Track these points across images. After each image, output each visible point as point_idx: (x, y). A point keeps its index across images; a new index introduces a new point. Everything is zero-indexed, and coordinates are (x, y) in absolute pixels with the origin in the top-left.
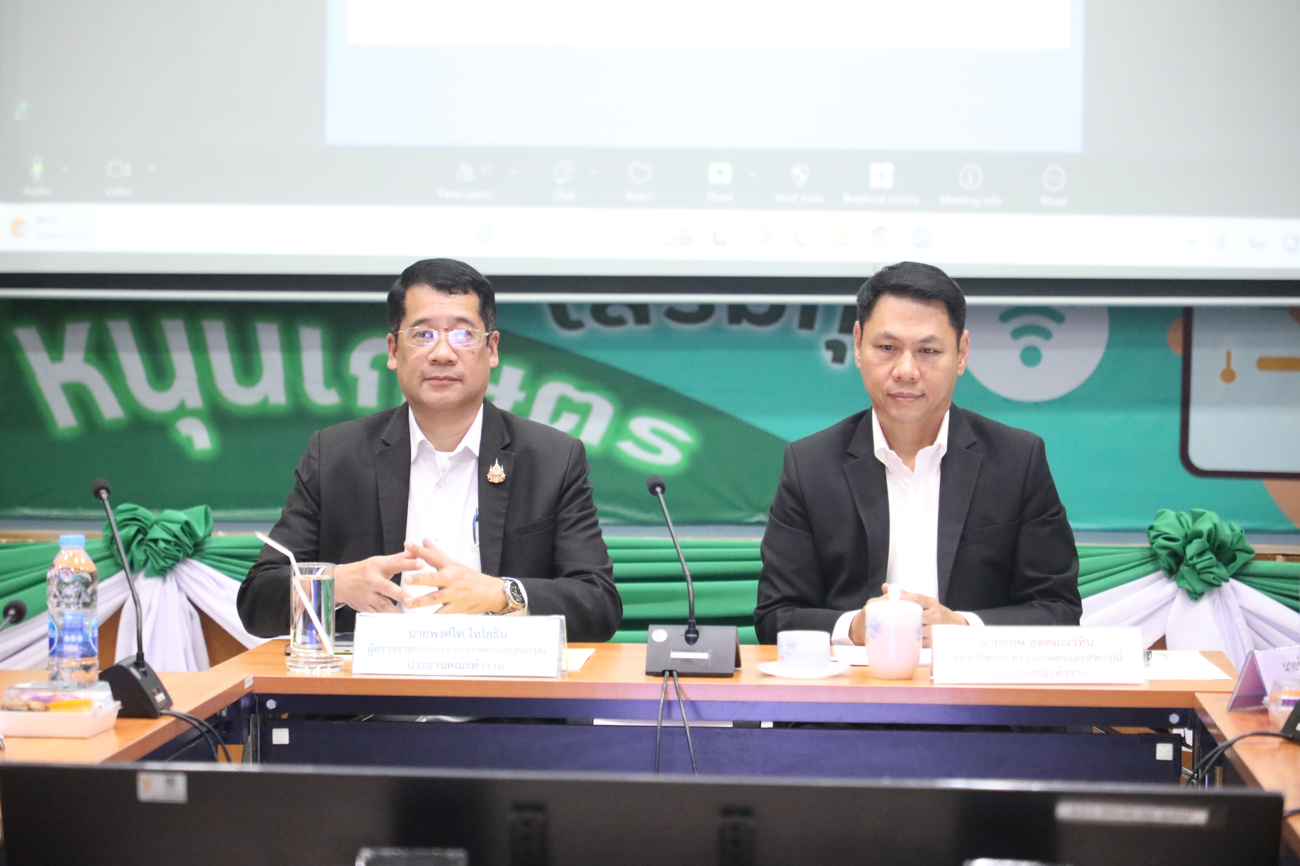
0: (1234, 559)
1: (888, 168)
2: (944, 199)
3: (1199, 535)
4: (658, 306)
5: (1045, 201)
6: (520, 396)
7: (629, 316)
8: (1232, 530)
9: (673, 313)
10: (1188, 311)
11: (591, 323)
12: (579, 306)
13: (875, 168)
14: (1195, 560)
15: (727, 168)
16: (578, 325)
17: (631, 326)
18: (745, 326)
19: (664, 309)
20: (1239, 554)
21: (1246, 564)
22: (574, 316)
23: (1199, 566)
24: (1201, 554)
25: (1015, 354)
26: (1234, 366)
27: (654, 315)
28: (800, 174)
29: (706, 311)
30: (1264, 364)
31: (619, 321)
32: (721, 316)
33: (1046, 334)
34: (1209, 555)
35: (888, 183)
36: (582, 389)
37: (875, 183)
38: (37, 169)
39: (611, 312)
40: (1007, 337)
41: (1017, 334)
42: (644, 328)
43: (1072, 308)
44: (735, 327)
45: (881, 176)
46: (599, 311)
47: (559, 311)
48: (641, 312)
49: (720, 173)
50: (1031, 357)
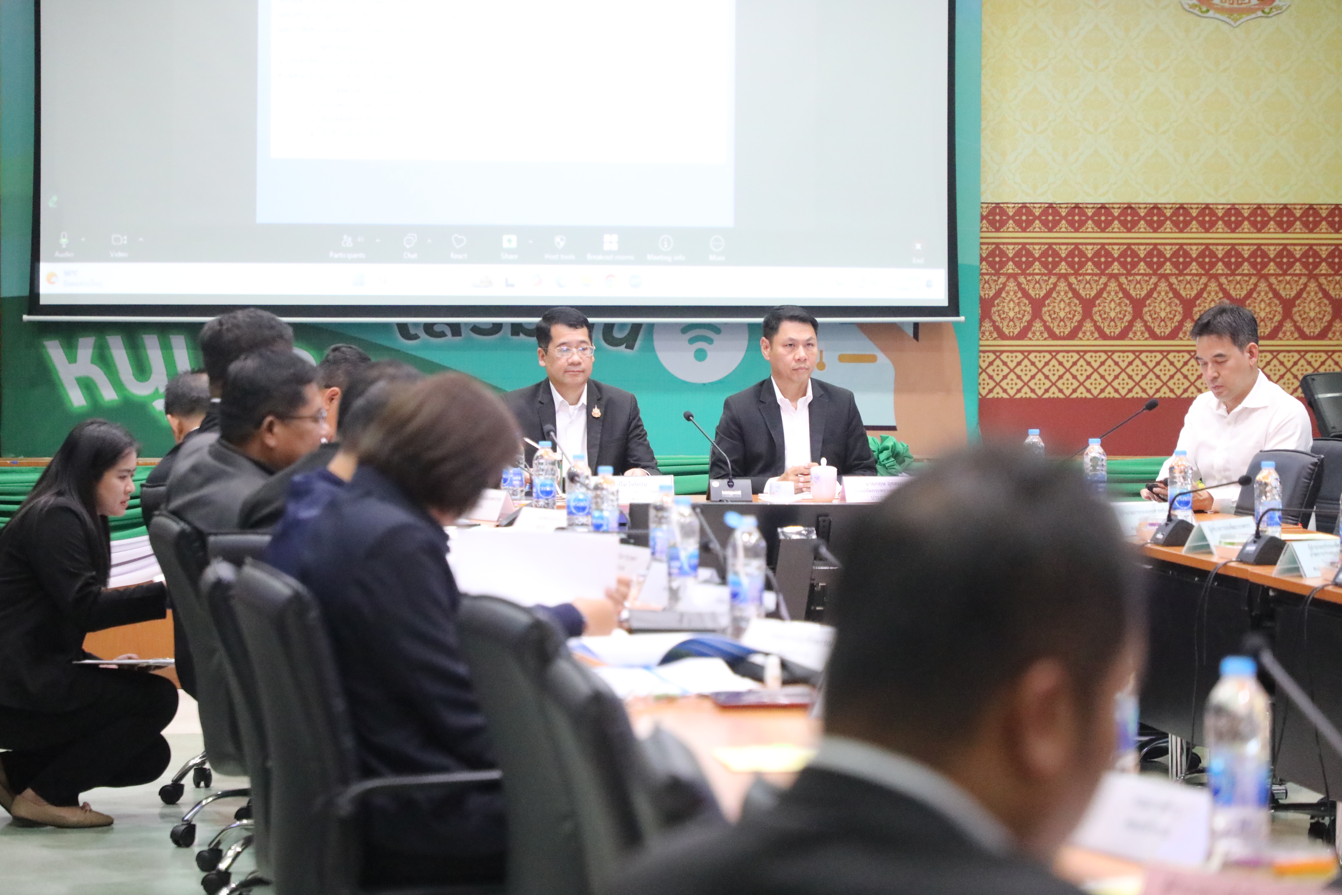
0: (904, 461)
1: (615, 238)
2: (650, 257)
3: (886, 449)
4: (466, 324)
5: (712, 258)
7: (448, 331)
8: (903, 446)
9: (476, 329)
11: (423, 336)
12: (416, 325)
13: (607, 237)
14: (885, 462)
15: (514, 238)
16: (416, 337)
17: (450, 337)
18: (522, 336)
19: (470, 327)
20: (907, 459)
21: (909, 464)
22: (412, 331)
23: (887, 465)
24: (888, 459)
25: (691, 355)
26: (824, 360)
27: (463, 330)
28: (560, 242)
29: (497, 328)
30: (842, 358)
31: (442, 335)
32: (507, 331)
33: (710, 341)
34: (893, 459)
35: (615, 247)
37: (607, 247)
38: (65, 241)
39: (436, 329)
40: (687, 343)
41: (692, 341)
42: (457, 338)
43: (726, 324)
44: (515, 338)
45: (611, 242)
46: (429, 328)
47: (403, 328)
48: (456, 329)
49: (510, 241)
50: (700, 355)
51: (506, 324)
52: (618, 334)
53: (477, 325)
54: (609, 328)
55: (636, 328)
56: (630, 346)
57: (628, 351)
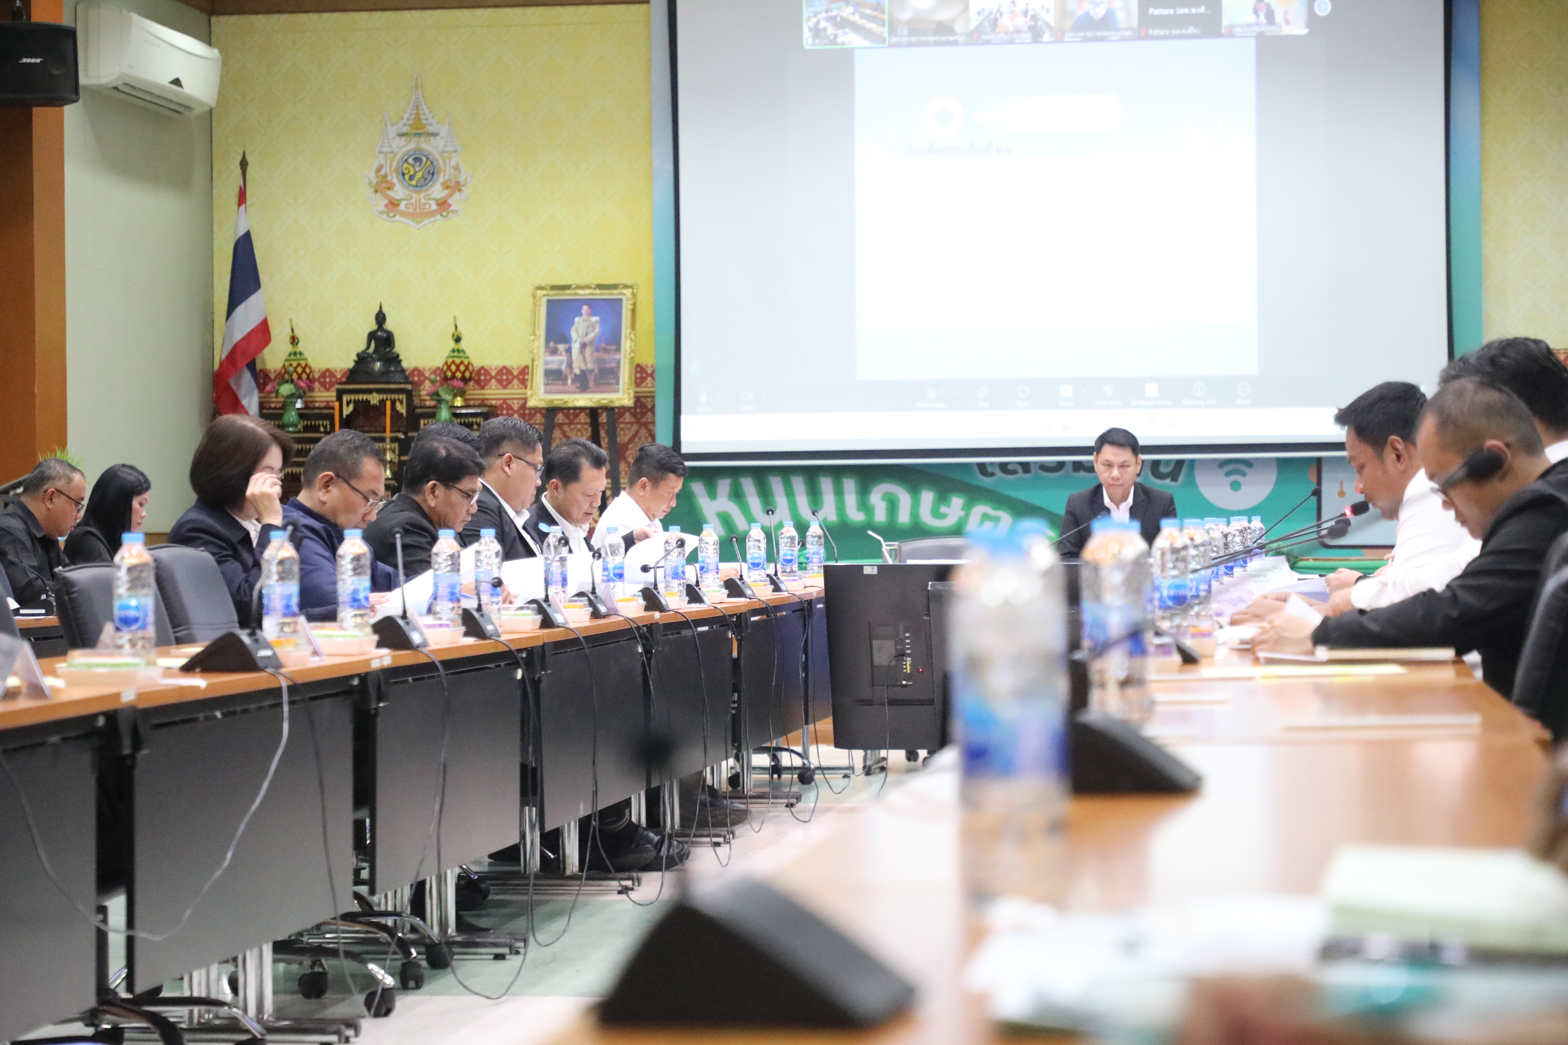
1: (1155, 386)
2: (1186, 402)
4: (1035, 463)
5: (1240, 401)
6: (962, 513)
7: (1019, 469)
9: (1043, 467)
10: (1319, 460)
11: (999, 474)
12: (992, 464)
13: (1148, 386)
15: (1070, 388)
16: (992, 475)
17: (1021, 475)
18: (1082, 473)
19: (1038, 465)
22: (990, 470)
26: (1345, 489)
27: (1032, 468)
28: (1108, 390)
29: (1061, 465)
31: (1014, 472)
32: (1069, 468)
33: (1243, 474)
35: (1156, 394)
36: (994, 509)
37: (1149, 395)
38: (703, 397)
39: (1010, 467)
40: (1223, 476)
41: (1228, 474)
42: (1028, 475)
43: (1257, 459)
44: (1076, 474)
45: (1152, 390)
46: (1003, 467)
47: (982, 467)
48: (1026, 467)
49: (1066, 391)
50: (1235, 486)
51: (1069, 462)
52: (1163, 469)
53: (1046, 465)
54: (1156, 464)
55: (1180, 463)
56: (1175, 479)
57: (1174, 483)
